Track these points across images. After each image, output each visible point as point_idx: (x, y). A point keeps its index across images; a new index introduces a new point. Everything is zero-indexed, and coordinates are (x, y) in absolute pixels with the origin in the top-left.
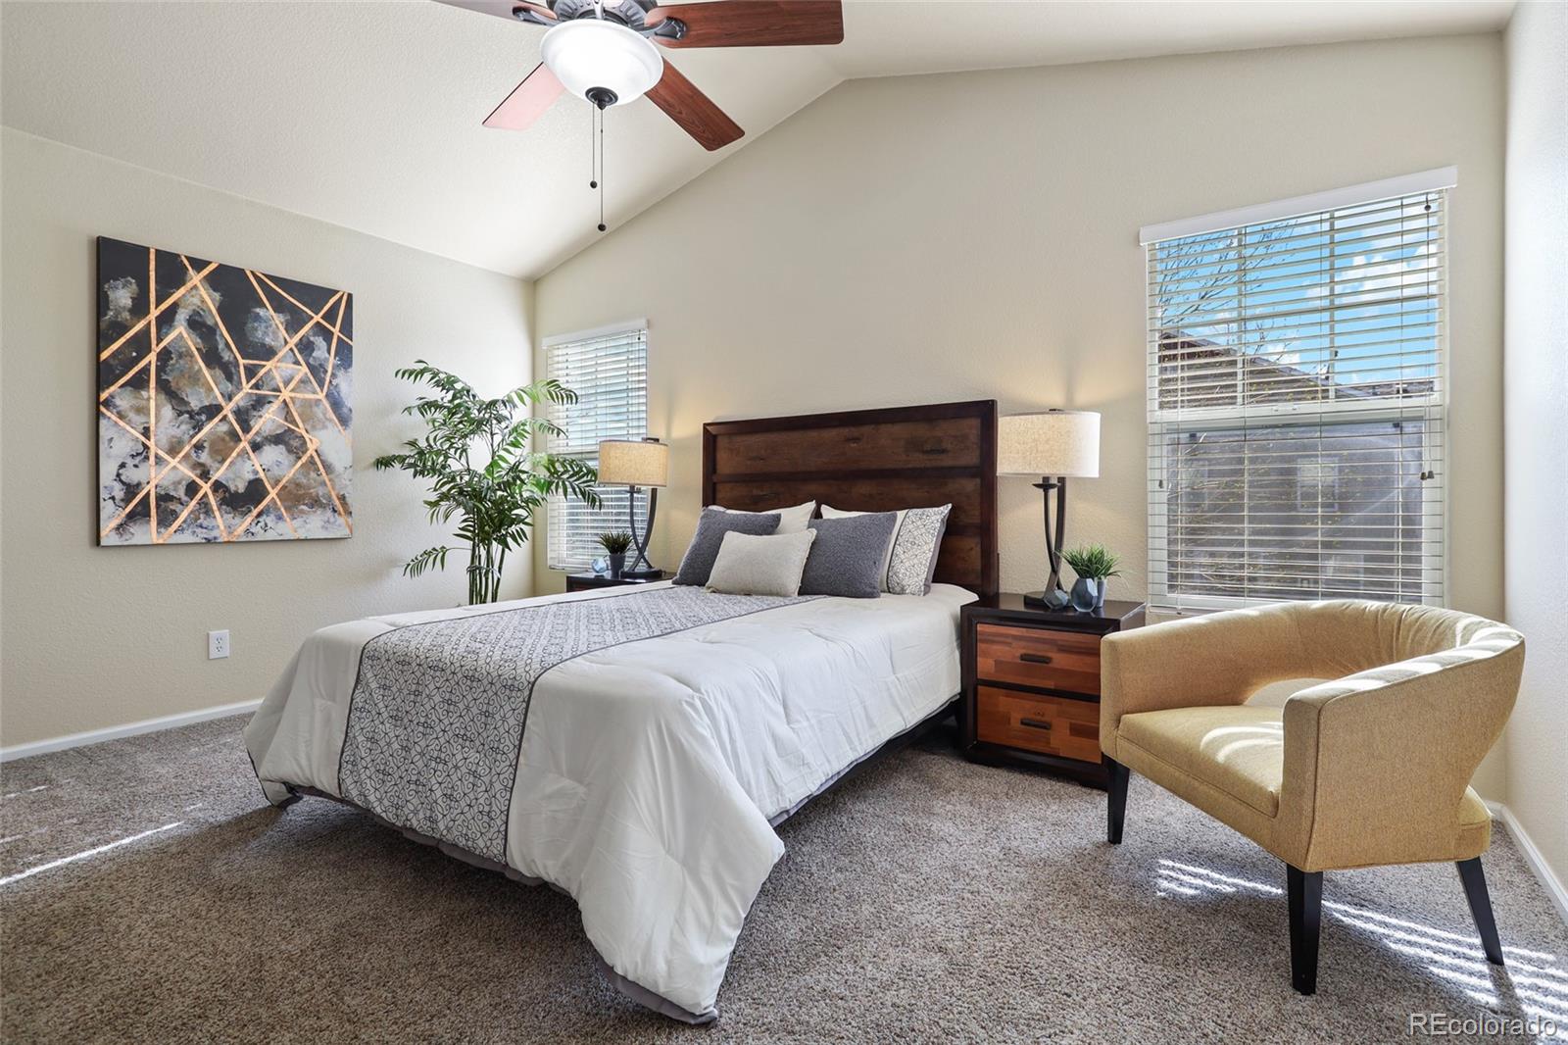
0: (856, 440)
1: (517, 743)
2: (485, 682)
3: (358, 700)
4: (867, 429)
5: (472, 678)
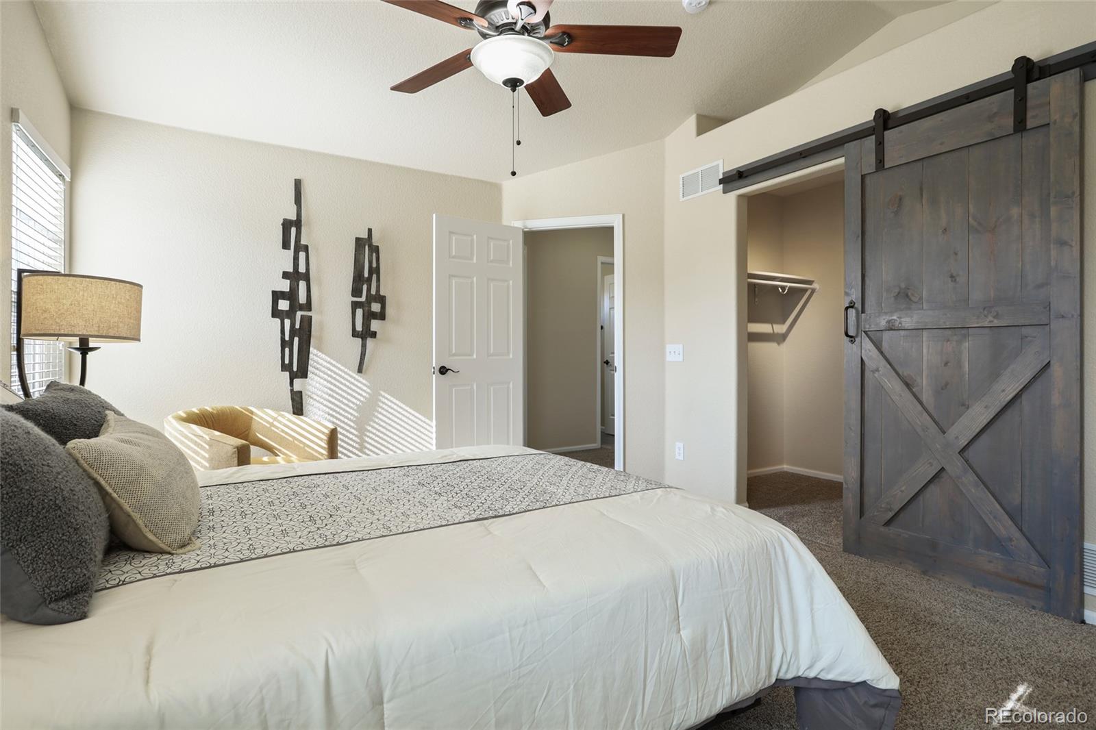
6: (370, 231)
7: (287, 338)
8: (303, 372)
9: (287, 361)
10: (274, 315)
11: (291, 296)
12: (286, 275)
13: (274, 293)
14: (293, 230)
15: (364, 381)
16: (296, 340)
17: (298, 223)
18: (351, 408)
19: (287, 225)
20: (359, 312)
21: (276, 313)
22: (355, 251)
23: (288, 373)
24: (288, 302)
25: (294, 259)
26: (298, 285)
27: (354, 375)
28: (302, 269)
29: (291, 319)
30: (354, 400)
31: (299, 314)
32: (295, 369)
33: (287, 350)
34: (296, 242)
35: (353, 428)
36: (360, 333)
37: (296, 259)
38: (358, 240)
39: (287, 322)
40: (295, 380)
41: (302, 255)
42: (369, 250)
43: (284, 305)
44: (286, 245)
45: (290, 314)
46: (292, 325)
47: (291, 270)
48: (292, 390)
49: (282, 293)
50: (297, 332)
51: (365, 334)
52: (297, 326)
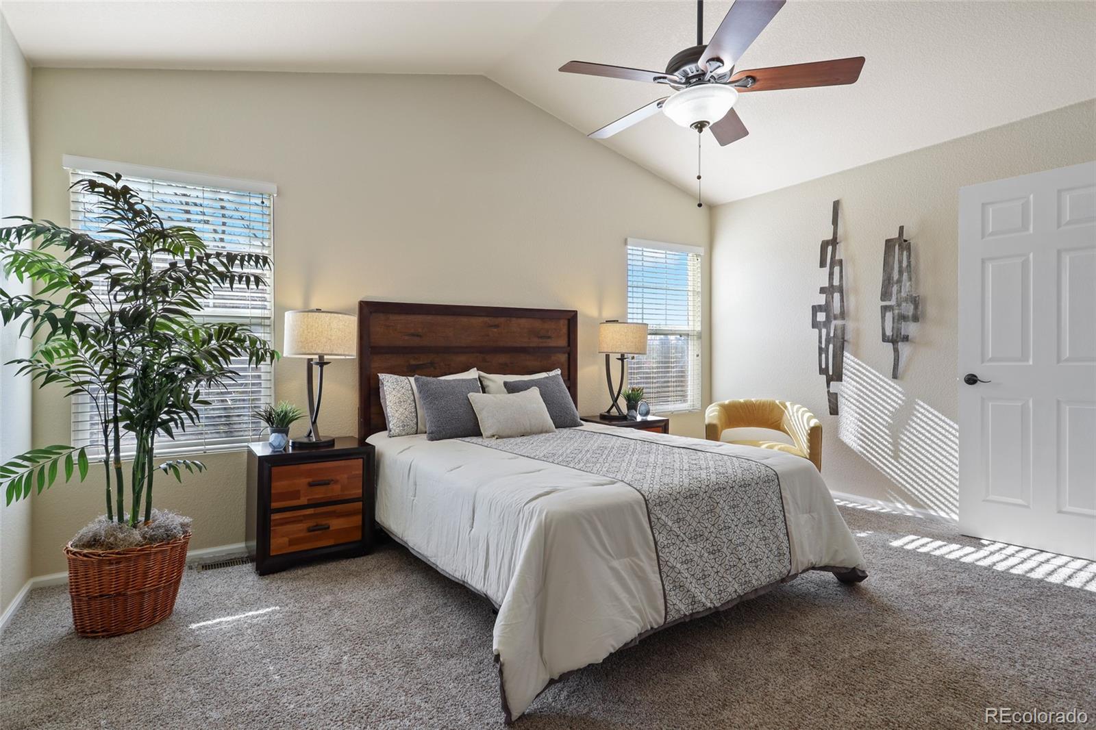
0: (497, 326)
1: (781, 509)
2: (753, 484)
3: (661, 540)
4: (502, 320)
5: (745, 486)
6: (901, 228)
7: (823, 346)
8: (838, 376)
9: (824, 366)
10: (813, 327)
11: (826, 308)
12: (822, 290)
13: (814, 307)
14: (830, 248)
15: (898, 387)
16: (831, 346)
17: (834, 242)
18: (886, 415)
19: (824, 245)
20: (889, 315)
21: (815, 324)
22: (885, 254)
23: (825, 376)
24: (824, 314)
25: (829, 275)
26: (833, 298)
27: (890, 382)
28: (836, 282)
29: (827, 329)
30: (888, 407)
31: (834, 323)
32: (831, 373)
33: (823, 356)
34: (831, 258)
35: (888, 435)
36: (890, 338)
37: (831, 274)
38: (888, 241)
39: (824, 331)
40: (831, 383)
41: (837, 269)
42: (899, 249)
43: (821, 317)
44: (822, 264)
45: (827, 324)
46: (828, 334)
47: (826, 284)
48: (828, 392)
49: (820, 306)
50: (832, 340)
51: (896, 339)
52: (832, 335)
